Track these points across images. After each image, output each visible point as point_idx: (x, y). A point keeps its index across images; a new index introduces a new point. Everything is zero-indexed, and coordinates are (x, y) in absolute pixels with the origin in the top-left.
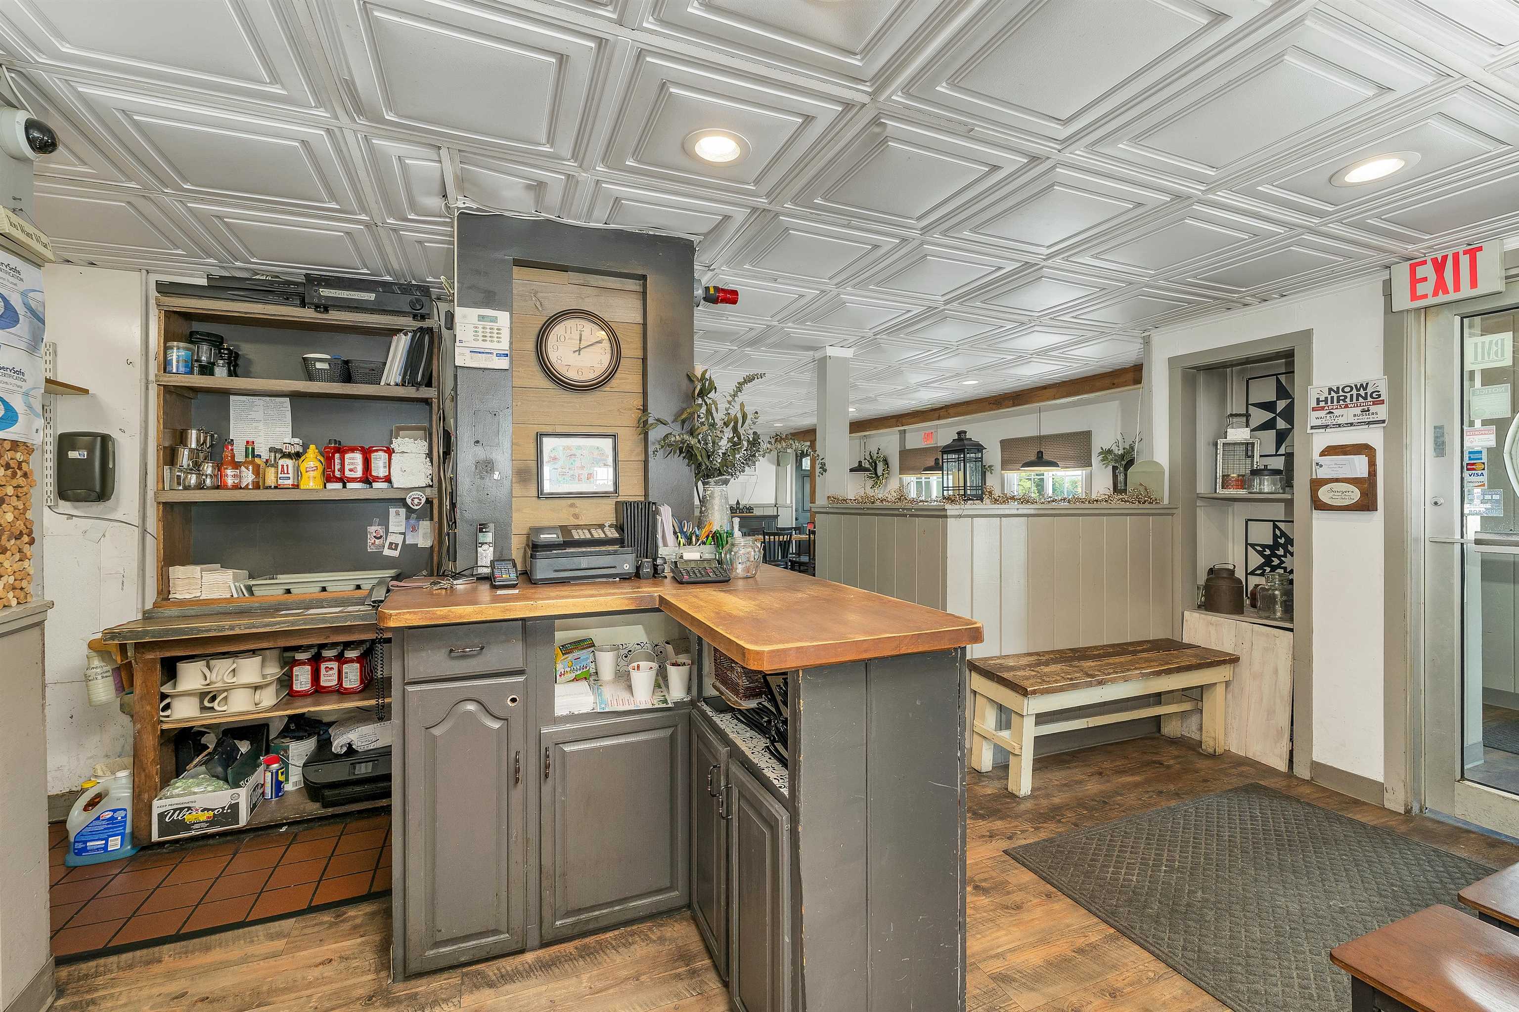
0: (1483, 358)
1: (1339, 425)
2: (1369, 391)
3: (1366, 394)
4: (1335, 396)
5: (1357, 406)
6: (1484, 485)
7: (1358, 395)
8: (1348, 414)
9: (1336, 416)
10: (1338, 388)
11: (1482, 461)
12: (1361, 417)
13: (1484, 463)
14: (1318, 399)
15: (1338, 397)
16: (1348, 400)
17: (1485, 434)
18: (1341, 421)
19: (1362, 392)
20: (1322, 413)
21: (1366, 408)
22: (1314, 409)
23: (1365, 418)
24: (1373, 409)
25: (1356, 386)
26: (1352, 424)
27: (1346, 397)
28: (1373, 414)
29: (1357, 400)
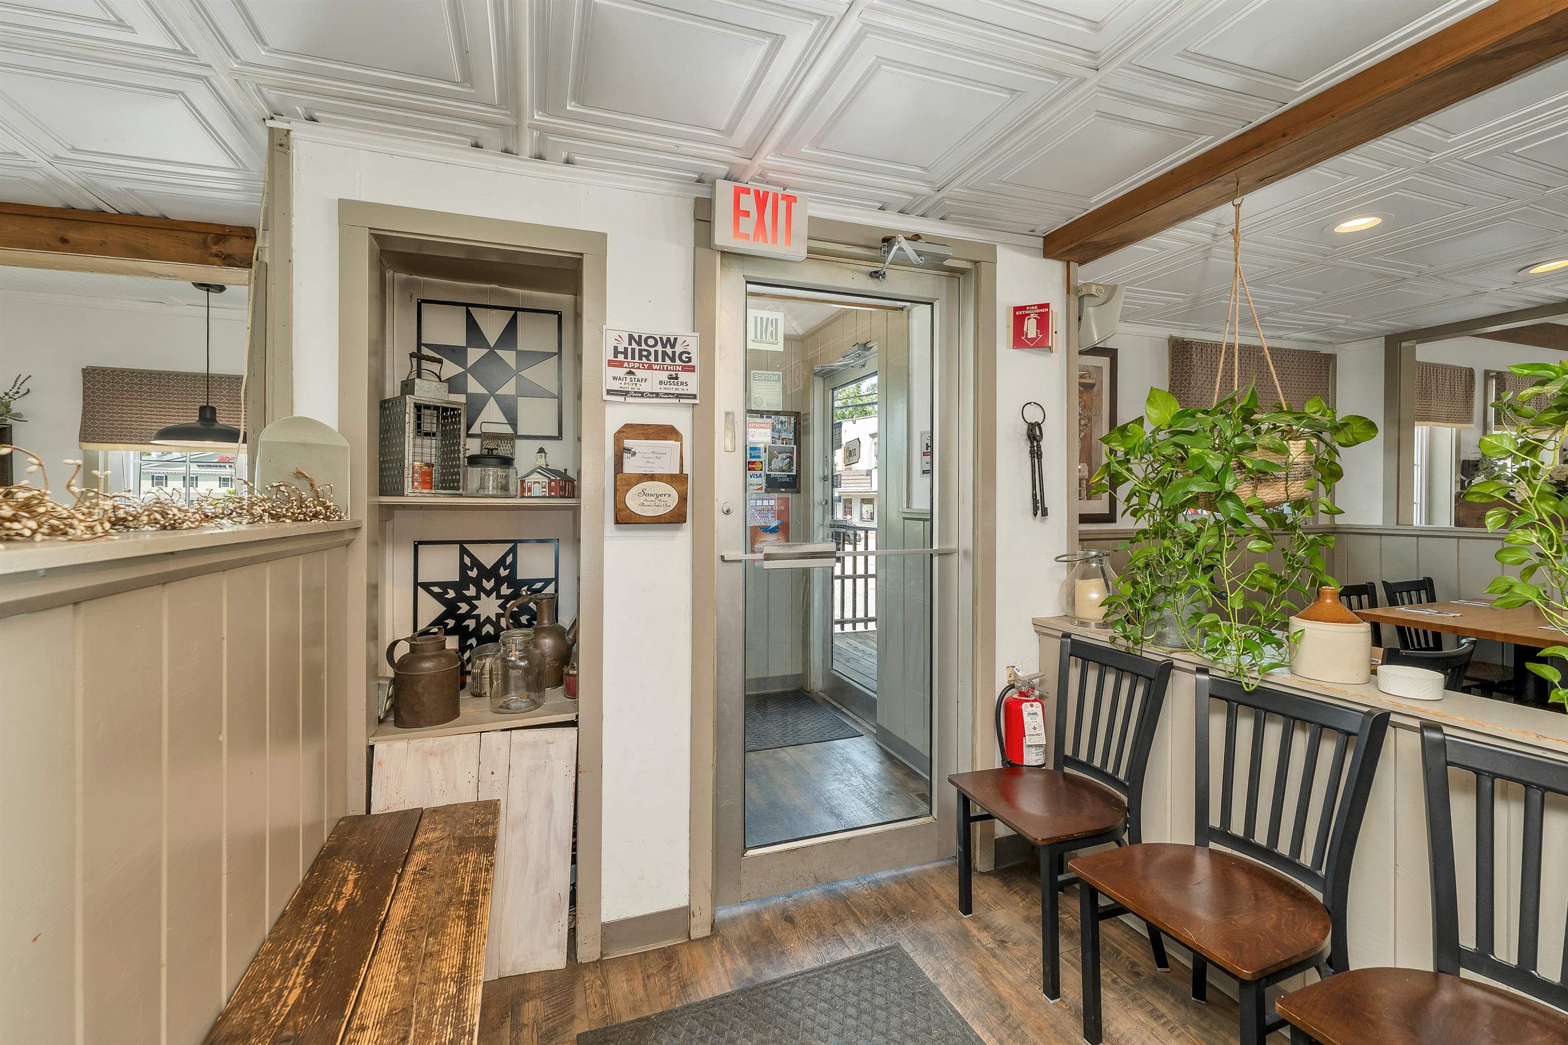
0: (761, 338)
1: (642, 393)
2: (678, 349)
3: (674, 353)
4: (637, 348)
5: (663, 370)
6: (761, 489)
7: (665, 354)
8: (653, 380)
9: (638, 380)
10: (640, 337)
11: (760, 460)
12: (668, 386)
13: (762, 462)
14: (616, 348)
15: (641, 351)
16: (652, 357)
17: (764, 428)
18: (644, 387)
19: (669, 350)
20: (621, 372)
21: (673, 373)
22: (611, 363)
23: (673, 389)
24: (683, 376)
25: (661, 339)
26: (657, 395)
27: (649, 353)
28: (682, 384)
29: (664, 360)
